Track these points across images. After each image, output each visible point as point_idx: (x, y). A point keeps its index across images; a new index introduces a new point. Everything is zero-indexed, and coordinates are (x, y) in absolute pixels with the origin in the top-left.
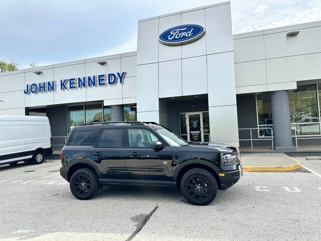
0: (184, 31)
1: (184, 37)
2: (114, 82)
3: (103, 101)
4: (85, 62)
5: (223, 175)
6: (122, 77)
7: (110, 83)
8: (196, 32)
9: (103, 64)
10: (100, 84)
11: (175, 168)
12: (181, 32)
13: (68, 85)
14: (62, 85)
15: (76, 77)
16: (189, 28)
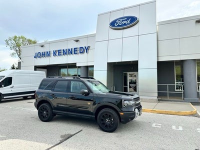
0: (124, 20)
1: (125, 24)
2: (83, 52)
3: (76, 63)
4: (67, 40)
5: (123, 114)
6: (87, 49)
7: (80, 53)
8: (133, 21)
9: (77, 41)
10: (75, 53)
11: (94, 106)
12: (123, 21)
13: (57, 54)
14: (54, 53)
15: (62, 49)
16: (128, 18)
